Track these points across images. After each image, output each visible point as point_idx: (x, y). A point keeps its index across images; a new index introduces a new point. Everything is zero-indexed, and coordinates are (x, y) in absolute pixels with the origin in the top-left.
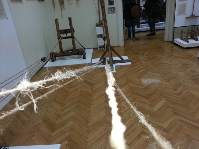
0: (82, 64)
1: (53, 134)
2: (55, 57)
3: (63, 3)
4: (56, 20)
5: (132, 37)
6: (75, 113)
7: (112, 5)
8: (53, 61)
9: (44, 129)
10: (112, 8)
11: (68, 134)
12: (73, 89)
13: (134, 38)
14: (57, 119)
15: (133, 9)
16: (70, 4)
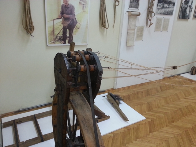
8: (192, 74)
12: (185, 100)
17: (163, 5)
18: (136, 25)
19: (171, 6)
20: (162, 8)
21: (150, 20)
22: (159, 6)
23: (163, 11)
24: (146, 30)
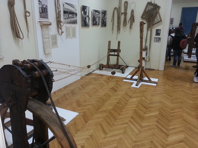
0: (119, 77)
1: (78, 108)
2: (103, 67)
3: (120, 30)
4: (110, 42)
5: (177, 65)
6: (95, 102)
7: (158, 35)
8: (100, 69)
9: (75, 105)
10: (158, 38)
11: (85, 111)
12: (102, 90)
13: (179, 66)
14: (83, 102)
15: (181, 42)
16: (125, 31)
17: (68, 16)
18: (50, 34)
19: (74, 16)
20: (68, 18)
21: (61, 29)
22: (65, 16)
23: (69, 20)
24: (59, 37)
